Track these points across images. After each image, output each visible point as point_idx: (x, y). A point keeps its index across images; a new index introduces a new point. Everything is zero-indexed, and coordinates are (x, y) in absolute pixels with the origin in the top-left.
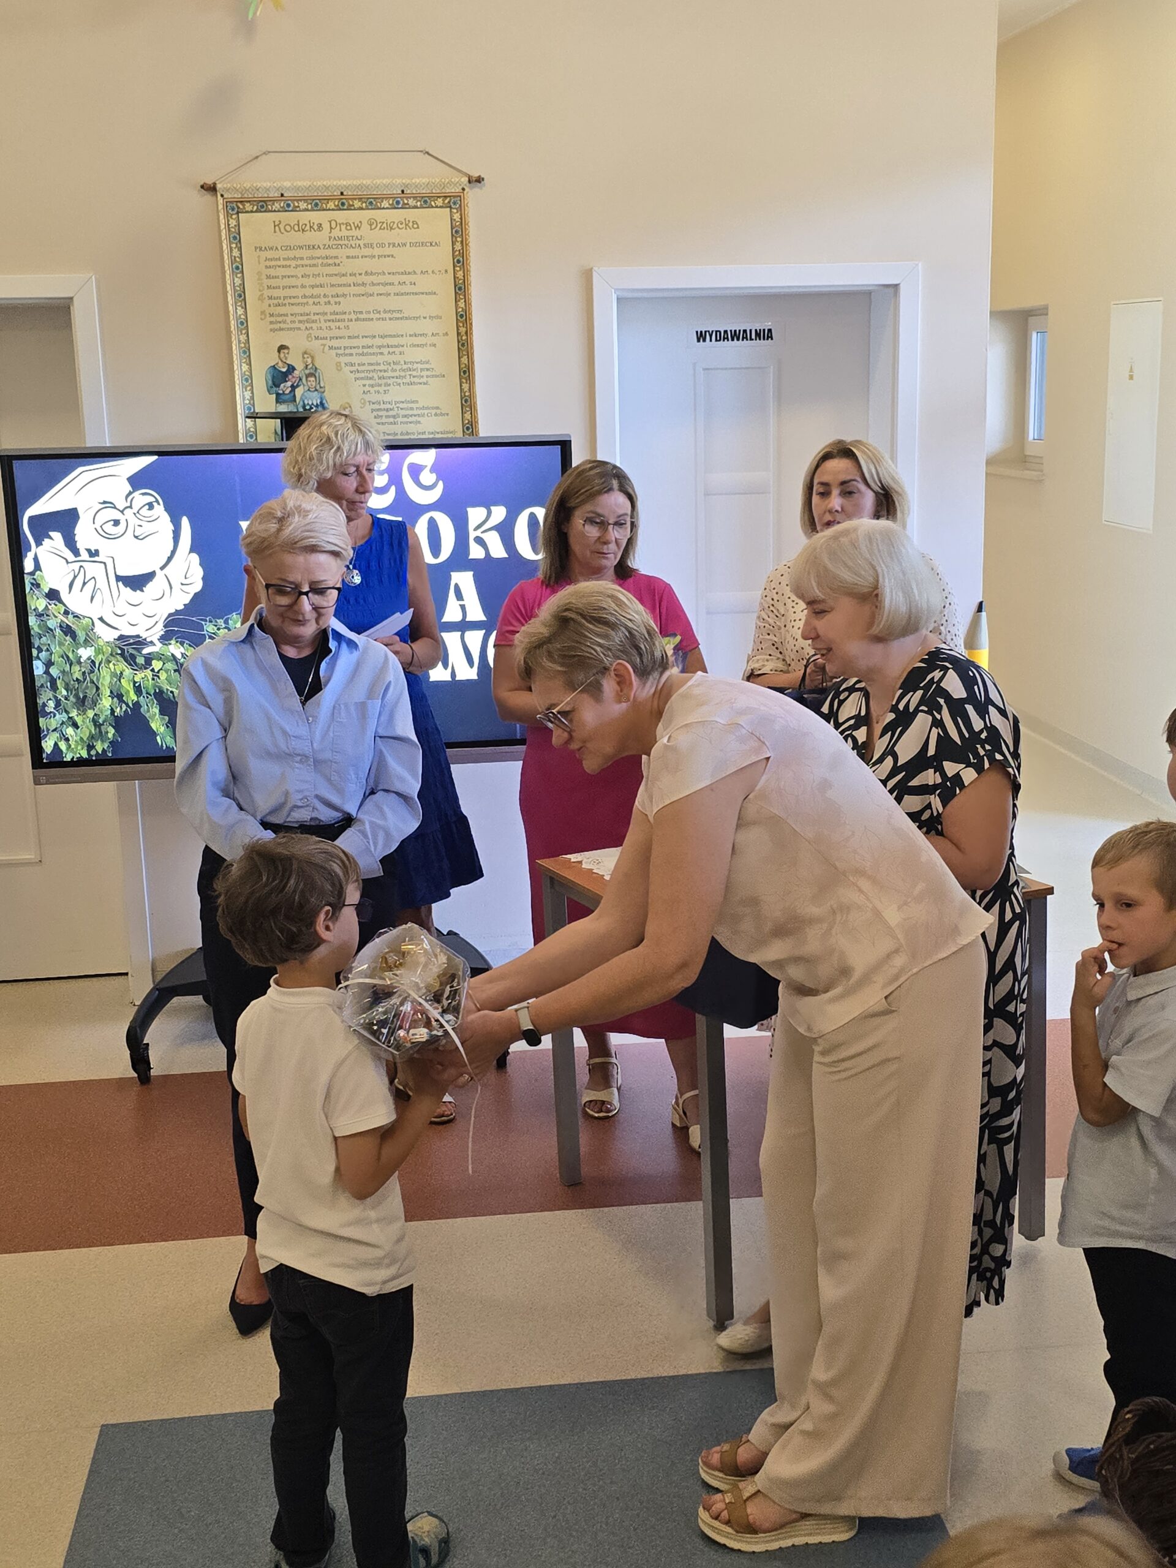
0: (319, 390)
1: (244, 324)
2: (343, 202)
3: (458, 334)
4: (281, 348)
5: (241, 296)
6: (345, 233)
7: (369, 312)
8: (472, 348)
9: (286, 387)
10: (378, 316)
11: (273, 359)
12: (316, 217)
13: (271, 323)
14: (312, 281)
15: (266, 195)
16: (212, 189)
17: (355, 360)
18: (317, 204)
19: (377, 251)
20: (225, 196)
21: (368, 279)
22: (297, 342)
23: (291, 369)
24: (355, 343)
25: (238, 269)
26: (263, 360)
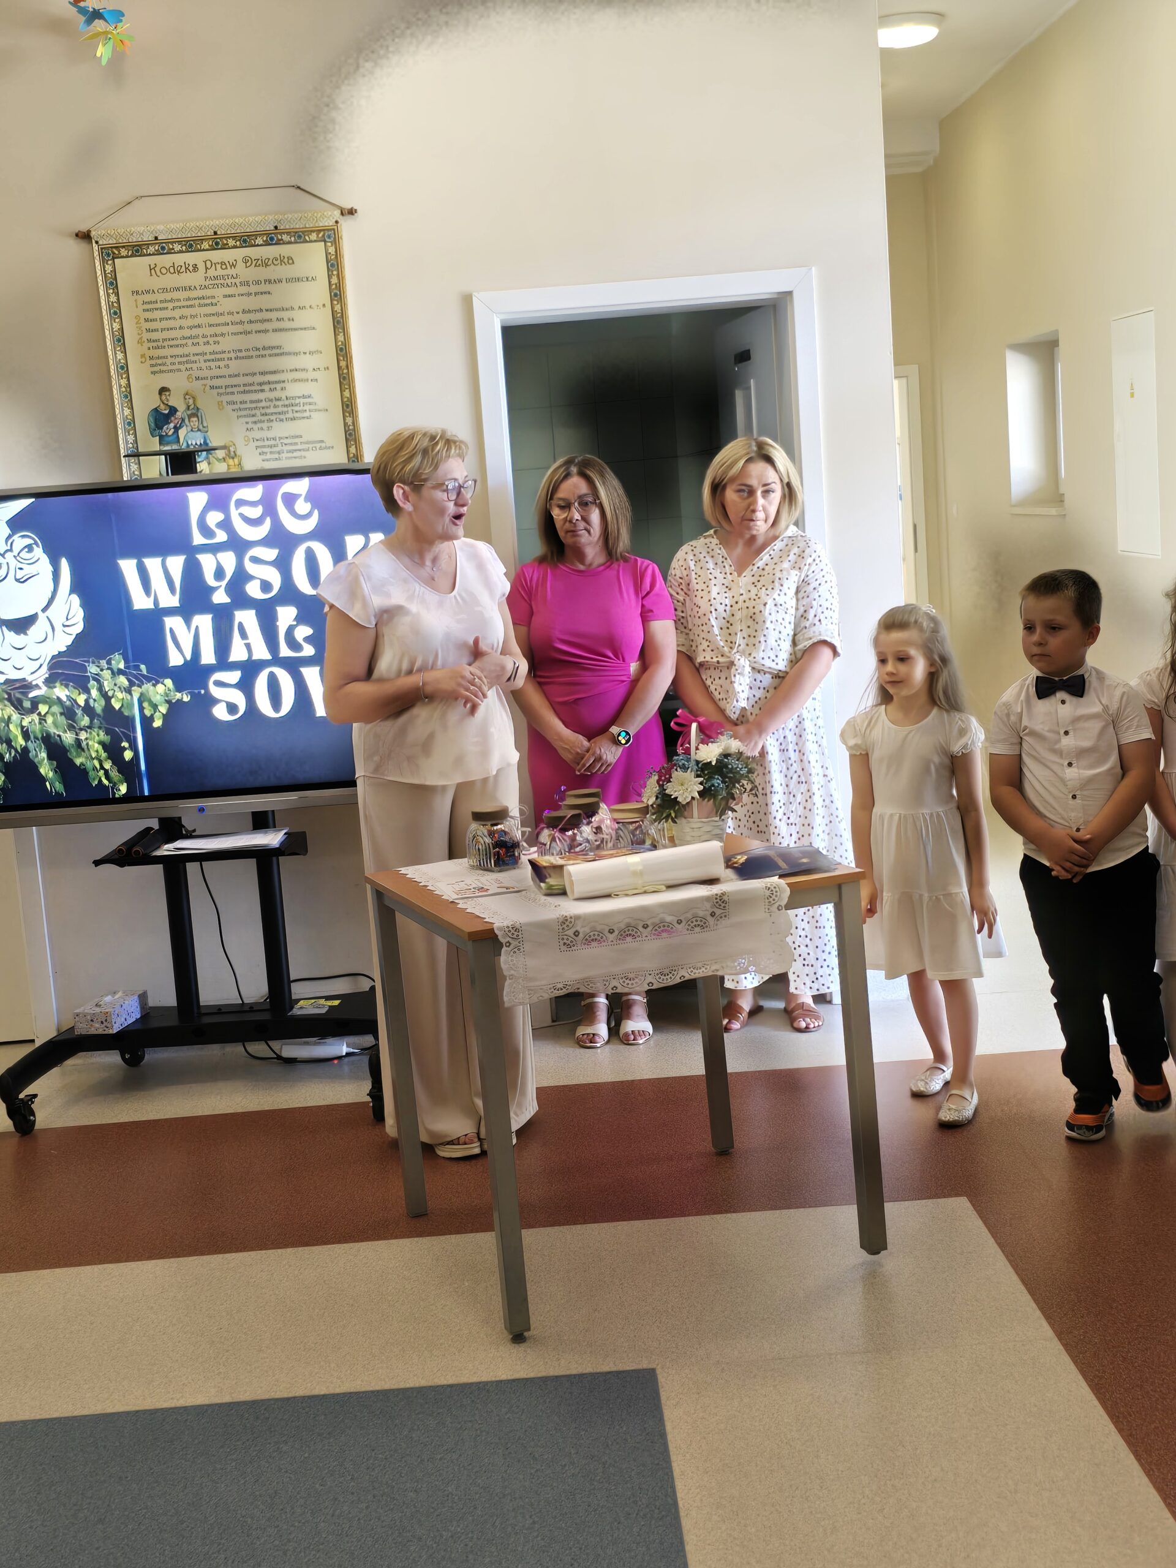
0: (202, 430)
1: (124, 368)
2: (217, 242)
3: (339, 368)
4: (163, 390)
5: (120, 340)
6: (220, 272)
7: (248, 350)
8: (353, 381)
9: (168, 428)
10: (258, 353)
11: (155, 402)
12: (191, 258)
13: (152, 366)
14: (190, 322)
15: (140, 239)
16: (86, 236)
17: (237, 398)
18: (191, 245)
19: (253, 289)
20: (100, 243)
21: (246, 317)
22: (178, 383)
23: (173, 410)
24: (235, 381)
25: (116, 314)
26: (145, 404)
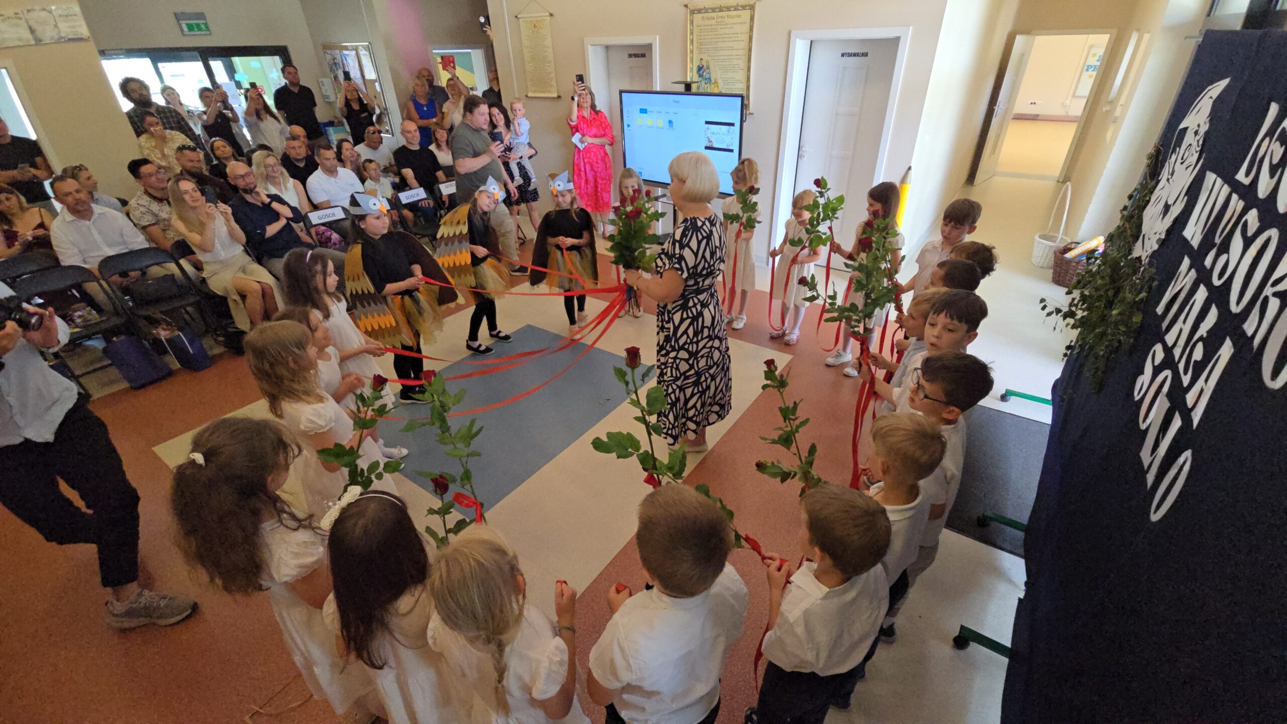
0: (709, 73)
1: (692, 52)
2: (721, 9)
4: (701, 59)
5: (692, 42)
6: (719, 20)
7: (725, 47)
9: (701, 72)
10: (727, 48)
11: (699, 63)
12: (713, 15)
14: (710, 37)
15: (702, 7)
16: (686, 6)
17: (720, 63)
18: (713, 10)
19: (729, 26)
20: (689, 8)
21: (725, 36)
22: (705, 57)
23: (703, 66)
24: (720, 58)
25: (692, 33)
26: (696, 64)
